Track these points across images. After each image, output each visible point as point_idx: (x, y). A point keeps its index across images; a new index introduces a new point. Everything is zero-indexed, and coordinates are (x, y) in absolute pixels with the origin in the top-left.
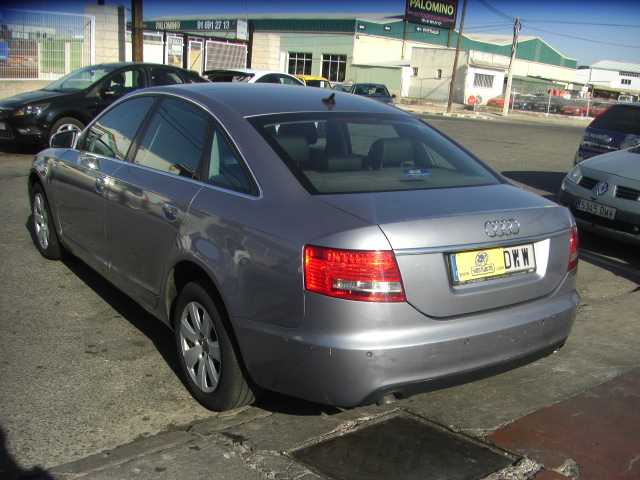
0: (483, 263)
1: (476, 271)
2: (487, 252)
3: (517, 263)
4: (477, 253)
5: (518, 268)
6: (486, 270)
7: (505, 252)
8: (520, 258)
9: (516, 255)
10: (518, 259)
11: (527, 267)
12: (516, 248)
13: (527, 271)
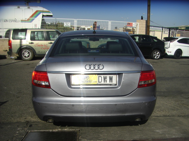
5: (105, 83)
7: (99, 76)
8: (108, 80)
9: (105, 78)
10: (106, 80)
11: (111, 83)
12: (106, 76)
13: (111, 85)
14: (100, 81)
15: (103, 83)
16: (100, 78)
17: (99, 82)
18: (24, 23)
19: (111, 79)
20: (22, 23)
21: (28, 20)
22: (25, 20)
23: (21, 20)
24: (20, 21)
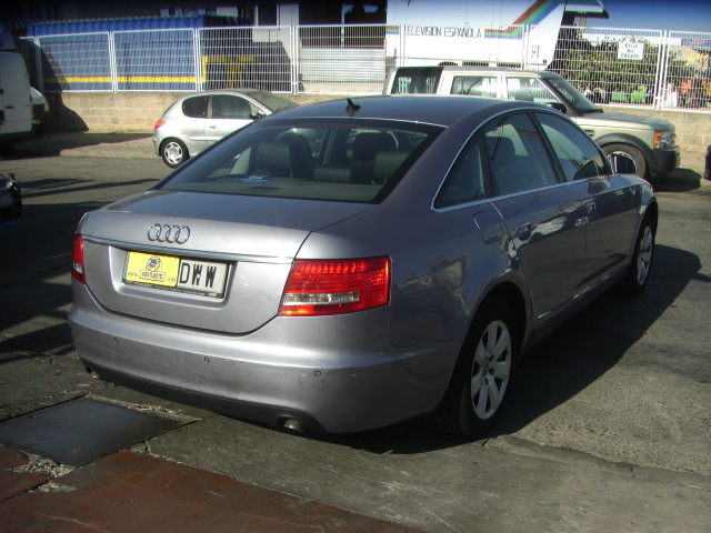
0: (153, 269)
1: (145, 274)
2: (161, 258)
3: (196, 280)
4: (150, 256)
5: (195, 287)
6: (155, 276)
7: (184, 264)
8: (203, 276)
9: (197, 271)
10: (198, 276)
11: (208, 289)
12: (200, 263)
13: (206, 294)
14: (184, 279)
15: (189, 285)
16: (186, 268)
17: (181, 282)
18: (494, 40)
19: (211, 275)
20: (488, 39)
21: (510, 30)
22: (500, 31)
23: (487, 31)
24: (483, 33)
